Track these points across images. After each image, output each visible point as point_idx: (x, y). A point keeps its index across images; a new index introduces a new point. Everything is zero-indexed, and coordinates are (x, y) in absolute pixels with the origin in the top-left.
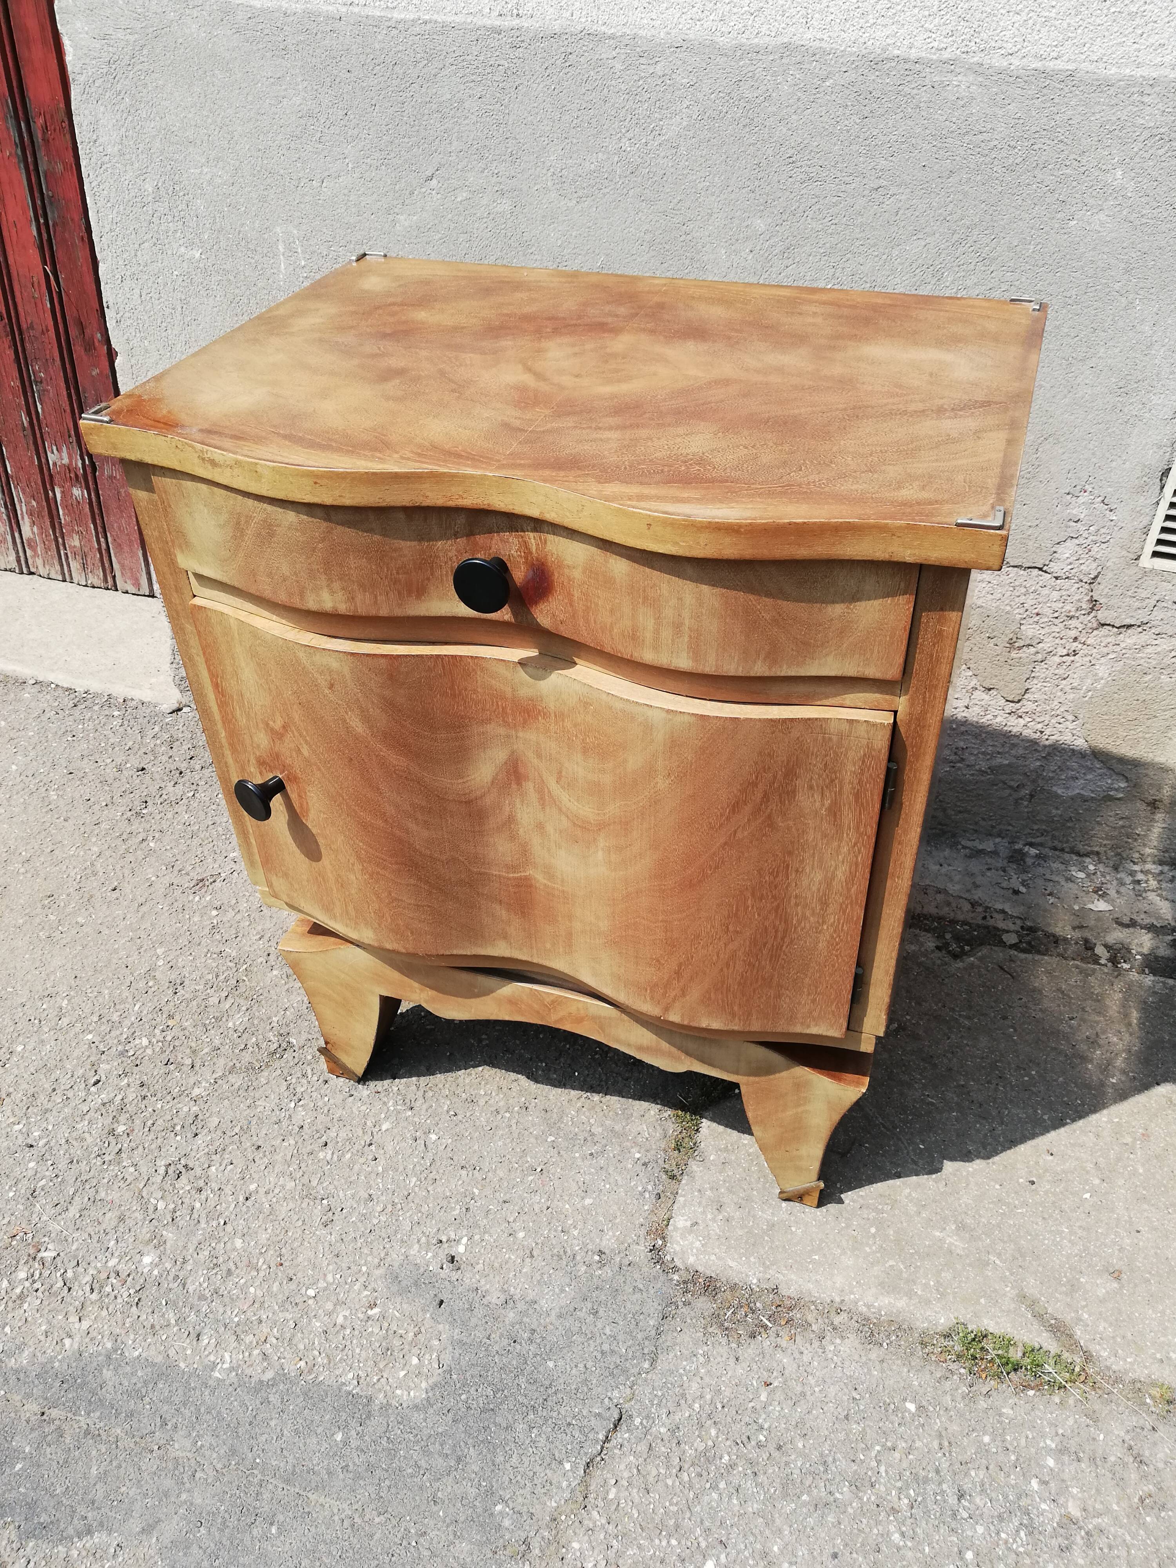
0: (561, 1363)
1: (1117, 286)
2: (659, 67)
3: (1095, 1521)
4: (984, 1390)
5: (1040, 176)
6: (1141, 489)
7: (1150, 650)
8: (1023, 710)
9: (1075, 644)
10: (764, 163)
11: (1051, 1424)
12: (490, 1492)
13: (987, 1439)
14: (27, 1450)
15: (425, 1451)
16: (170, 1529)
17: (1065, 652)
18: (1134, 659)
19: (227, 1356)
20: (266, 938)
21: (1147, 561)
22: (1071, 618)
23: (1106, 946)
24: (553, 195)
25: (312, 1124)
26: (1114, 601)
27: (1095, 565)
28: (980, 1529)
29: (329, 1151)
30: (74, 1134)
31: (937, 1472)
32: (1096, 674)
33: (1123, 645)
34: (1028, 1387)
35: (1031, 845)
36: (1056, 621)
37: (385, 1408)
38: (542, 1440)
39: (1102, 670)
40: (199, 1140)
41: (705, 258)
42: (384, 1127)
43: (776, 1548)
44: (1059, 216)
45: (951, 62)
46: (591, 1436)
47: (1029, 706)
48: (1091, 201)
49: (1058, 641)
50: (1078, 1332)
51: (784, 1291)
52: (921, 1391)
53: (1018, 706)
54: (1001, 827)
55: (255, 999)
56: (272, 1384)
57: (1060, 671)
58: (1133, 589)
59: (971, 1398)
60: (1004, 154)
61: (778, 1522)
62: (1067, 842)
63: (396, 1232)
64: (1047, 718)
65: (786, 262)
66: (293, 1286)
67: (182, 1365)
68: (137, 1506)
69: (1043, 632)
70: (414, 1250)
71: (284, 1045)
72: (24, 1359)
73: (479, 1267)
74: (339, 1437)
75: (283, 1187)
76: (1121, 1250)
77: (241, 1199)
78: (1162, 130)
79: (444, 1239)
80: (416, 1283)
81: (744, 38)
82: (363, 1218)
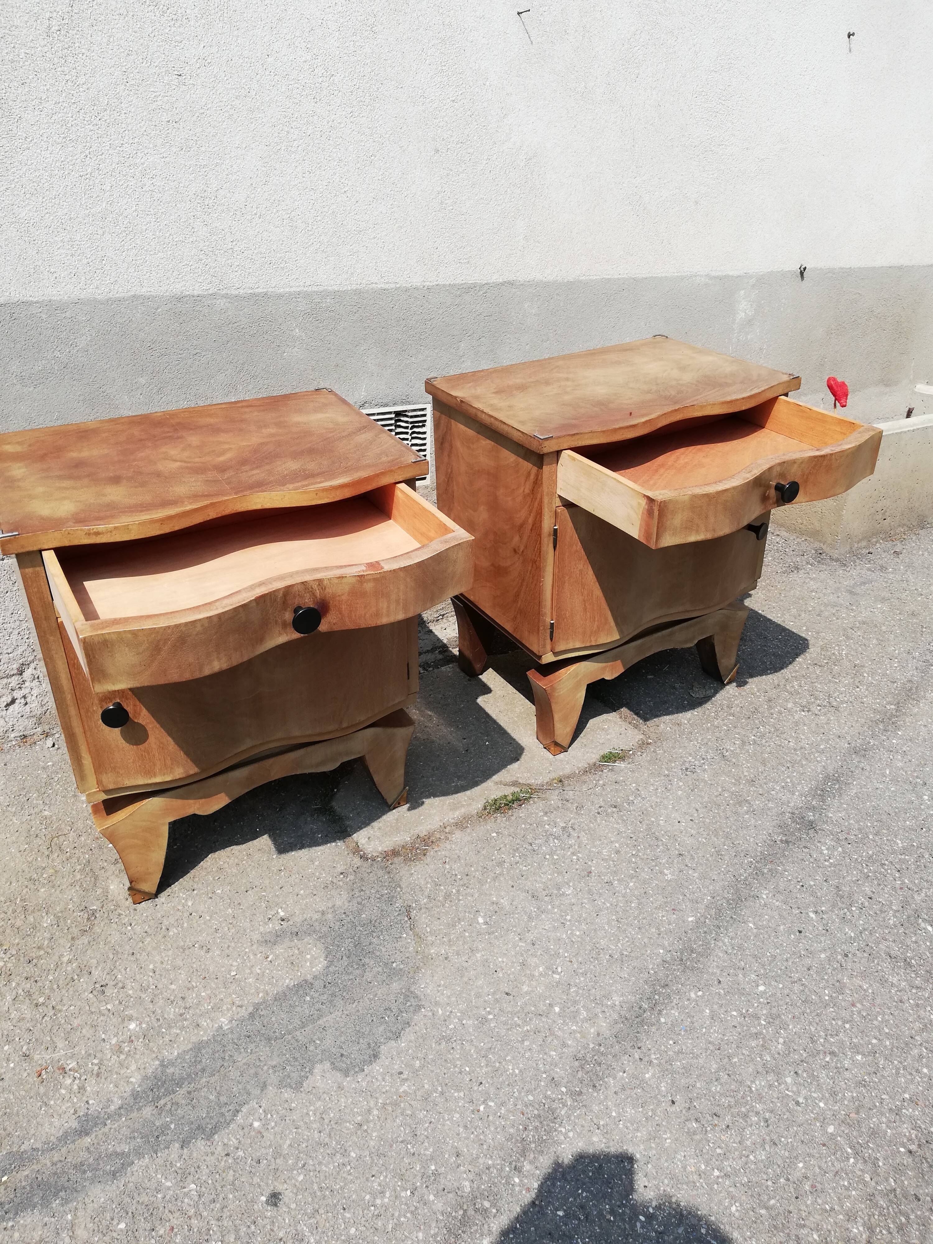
0: (366, 913)
2: (67, 314)
3: (570, 823)
4: (510, 814)
10: (137, 351)
11: (536, 809)
12: (386, 964)
13: (523, 826)
14: (168, 1119)
15: (348, 974)
16: (274, 1079)
19: (222, 1019)
24: (18, 387)
25: (150, 927)
28: (544, 849)
29: (173, 930)
30: (15, 1021)
31: (518, 844)
34: (521, 804)
37: (316, 978)
38: (387, 937)
40: (95, 973)
41: (117, 402)
42: (189, 904)
44: (279, 352)
45: (214, 294)
46: (402, 922)
48: (290, 344)
50: (520, 781)
51: (422, 835)
52: (493, 829)
55: (45, 907)
56: (256, 1009)
59: (509, 819)
60: (248, 330)
61: (488, 892)
63: (245, 930)
65: (161, 396)
66: (221, 979)
67: (205, 1038)
68: (249, 1087)
70: (262, 929)
71: (91, 912)
72: (118, 1102)
73: (297, 912)
74: (308, 998)
75: (168, 956)
77: (151, 974)
78: (308, 311)
79: (271, 916)
80: (277, 936)
81: (110, 295)
82: (222, 938)
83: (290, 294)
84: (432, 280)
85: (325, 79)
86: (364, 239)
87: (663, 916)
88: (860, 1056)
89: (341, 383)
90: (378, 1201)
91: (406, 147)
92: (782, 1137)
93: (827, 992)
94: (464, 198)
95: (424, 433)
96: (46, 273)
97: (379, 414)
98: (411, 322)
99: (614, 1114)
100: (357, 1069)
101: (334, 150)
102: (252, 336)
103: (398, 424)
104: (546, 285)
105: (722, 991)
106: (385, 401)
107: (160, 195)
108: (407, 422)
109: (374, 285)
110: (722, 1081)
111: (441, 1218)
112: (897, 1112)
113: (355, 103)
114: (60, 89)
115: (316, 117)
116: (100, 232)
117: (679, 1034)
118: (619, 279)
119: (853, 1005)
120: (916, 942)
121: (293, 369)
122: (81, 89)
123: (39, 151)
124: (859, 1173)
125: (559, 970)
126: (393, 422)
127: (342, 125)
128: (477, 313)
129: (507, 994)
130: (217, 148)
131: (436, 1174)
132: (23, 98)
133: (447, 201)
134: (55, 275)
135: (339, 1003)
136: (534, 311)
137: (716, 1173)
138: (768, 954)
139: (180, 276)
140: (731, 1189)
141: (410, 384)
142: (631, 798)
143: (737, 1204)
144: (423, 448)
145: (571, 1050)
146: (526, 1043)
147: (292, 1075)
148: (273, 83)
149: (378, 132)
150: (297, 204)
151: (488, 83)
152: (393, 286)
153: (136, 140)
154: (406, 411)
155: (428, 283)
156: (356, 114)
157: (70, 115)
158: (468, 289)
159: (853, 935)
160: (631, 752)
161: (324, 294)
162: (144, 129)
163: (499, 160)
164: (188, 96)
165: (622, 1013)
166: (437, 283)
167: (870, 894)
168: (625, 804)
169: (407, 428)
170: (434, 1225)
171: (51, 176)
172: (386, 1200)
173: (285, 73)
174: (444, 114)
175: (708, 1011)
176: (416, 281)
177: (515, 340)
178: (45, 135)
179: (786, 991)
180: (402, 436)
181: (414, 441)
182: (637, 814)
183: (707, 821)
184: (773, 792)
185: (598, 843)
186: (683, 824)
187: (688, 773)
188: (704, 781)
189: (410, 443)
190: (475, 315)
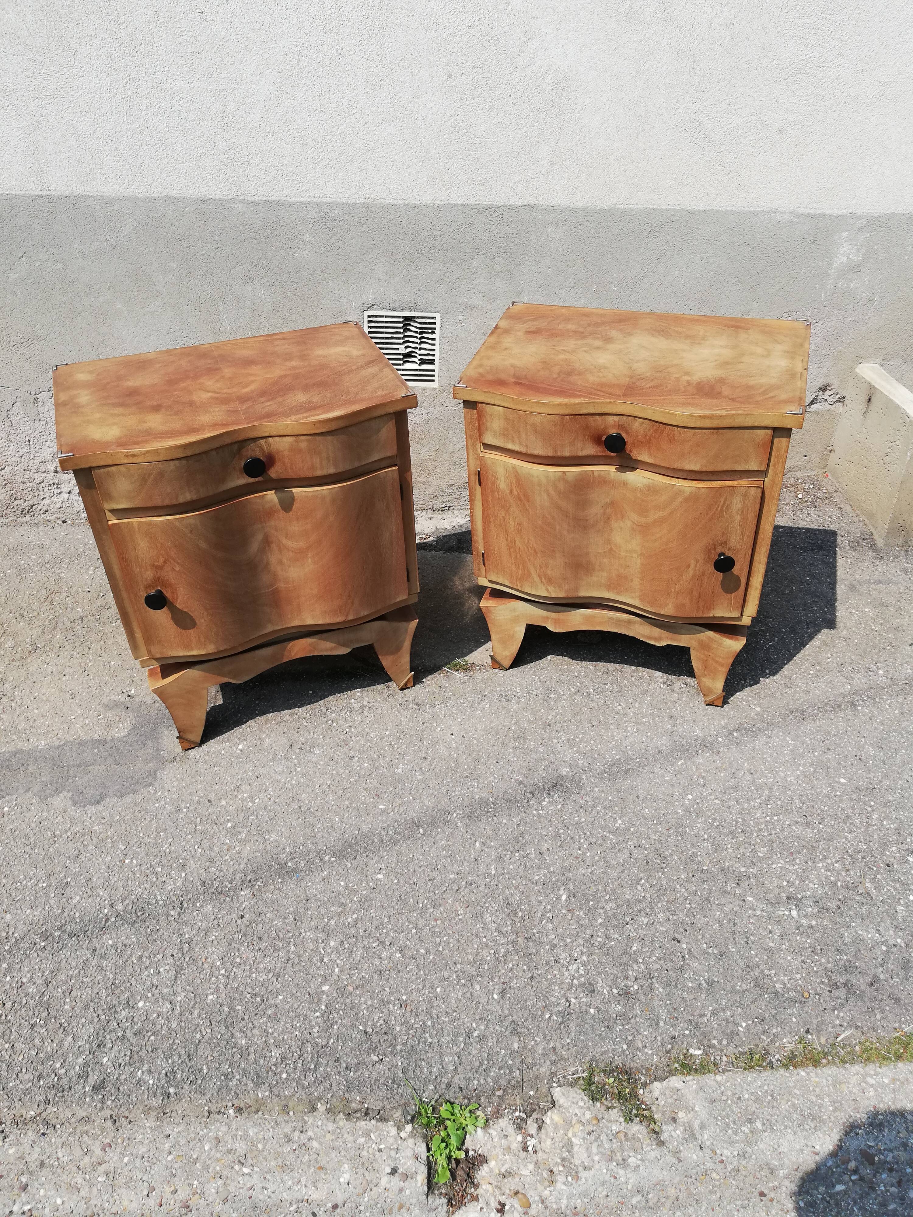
1: (320, 277)
2: (115, 207)
5: (279, 239)
10: (169, 241)
12: (158, 750)
15: (131, 746)
16: (36, 788)
19: (43, 742)
20: (13, 612)
24: (80, 260)
25: (57, 670)
28: (333, 715)
29: (67, 677)
37: (112, 740)
40: (6, 685)
41: (154, 280)
42: (89, 665)
44: (291, 253)
45: (234, 199)
48: (301, 247)
55: (14, 635)
56: (65, 744)
60: (263, 231)
63: (104, 694)
66: (64, 718)
67: (25, 749)
68: (20, 787)
70: (113, 697)
71: (35, 648)
74: (96, 751)
75: (50, 692)
77: (32, 699)
78: (318, 219)
80: (116, 705)
81: (148, 195)
82: (88, 693)
83: (301, 203)
84: (443, 198)
85: (334, 11)
86: (373, 158)
87: (364, 796)
88: (400, 955)
89: (350, 285)
90: (25, 882)
91: (416, 72)
92: (288, 974)
93: (426, 901)
94: (479, 121)
95: (434, 339)
96: (98, 174)
97: (387, 317)
98: (420, 237)
99: (198, 904)
100: (82, 805)
101: (343, 76)
102: (267, 237)
103: (408, 328)
104: (573, 211)
105: (350, 865)
106: (393, 306)
107: (186, 114)
108: (416, 327)
109: (382, 200)
110: (287, 921)
111: (47, 908)
112: (384, 1003)
113: (364, 32)
114: (106, 27)
115: (325, 46)
116: (139, 144)
117: (291, 878)
118: (667, 210)
119: (436, 920)
120: (540, 902)
121: (303, 268)
122: (122, 27)
123: (90, 78)
124: (314, 1023)
125: (256, 801)
126: (401, 325)
127: (351, 53)
128: (492, 233)
129: (209, 801)
130: (234, 75)
131: (67, 884)
132: (78, 36)
133: (460, 125)
134: (105, 176)
135: (110, 761)
136: (558, 236)
137: (223, 972)
138: (411, 856)
139: (204, 182)
140: (221, 986)
141: (419, 293)
142: (436, 703)
143: (215, 996)
144: (431, 353)
145: (212, 854)
146: (190, 837)
147: (48, 791)
148: (285, 16)
149: (387, 58)
150: (307, 123)
151: (510, 8)
152: (401, 202)
153: (166, 69)
154: (414, 317)
155: (438, 202)
156: (366, 42)
157: (113, 49)
158: (483, 210)
159: (493, 872)
160: (478, 668)
161: (333, 206)
162: (172, 60)
163: (520, 84)
164: (209, 30)
165: (269, 847)
166: (448, 202)
167: (544, 849)
168: (428, 706)
169: (416, 332)
170: (40, 910)
171: (100, 98)
172: (29, 884)
173: (296, 7)
174: (459, 40)
175: (325, 873)
176: (427, 199)
177: (536, 263)
178: (95, 65)
179: (394, 887)
180: (411, 339)
181: (423, 346)
182: (428, 716)
183: (475, 741)
184: (555, 741)
185: (376, 726)
186: (453, 737)
187: (503, 699)
188: (508, 711)
189: (419, 347)
190: (490, 235)
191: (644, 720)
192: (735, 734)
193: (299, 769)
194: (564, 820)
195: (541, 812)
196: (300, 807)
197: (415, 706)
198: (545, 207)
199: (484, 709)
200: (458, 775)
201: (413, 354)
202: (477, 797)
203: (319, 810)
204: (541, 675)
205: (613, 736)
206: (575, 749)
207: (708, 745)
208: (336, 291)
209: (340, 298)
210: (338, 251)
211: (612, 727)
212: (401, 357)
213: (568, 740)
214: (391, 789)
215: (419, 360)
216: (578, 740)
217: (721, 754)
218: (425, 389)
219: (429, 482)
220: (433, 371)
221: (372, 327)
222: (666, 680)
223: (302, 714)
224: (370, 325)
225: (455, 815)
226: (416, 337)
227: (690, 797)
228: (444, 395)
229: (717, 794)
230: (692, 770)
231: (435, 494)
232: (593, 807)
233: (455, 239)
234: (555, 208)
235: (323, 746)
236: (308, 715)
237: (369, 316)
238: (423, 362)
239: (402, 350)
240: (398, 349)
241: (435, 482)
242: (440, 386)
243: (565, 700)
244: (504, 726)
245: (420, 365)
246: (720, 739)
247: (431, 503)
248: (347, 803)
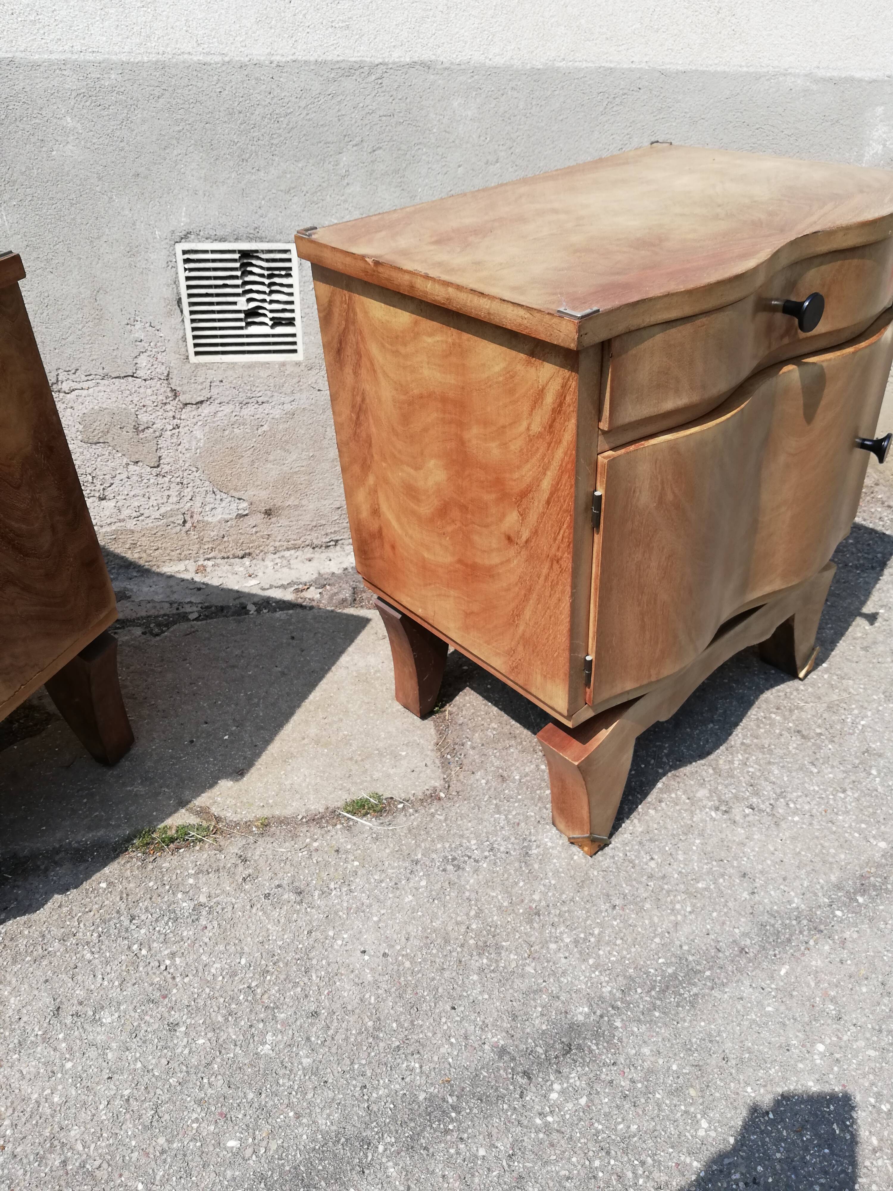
1: (98, 189)
3: (215, 900)
4: (151, 859)
6: (170, 314)
7: (220, 414)
8: (163, 471)
9: (176, 420)
11: (192, 862)
13: (151, 884)
17: (171, 427)
18: (214, 422)
21: (193, 359)
22: (165, 404)
23: (254, 604)
26: (185, 388)
27: (163, 367)
28: (143, 931)
31: (118, 912)
32: (196, 438)
33: (203, 415)
34: (178, 848)
35: (209, 559)
36: (158, 408)
39: (198, 433)
43: (6, 993)
44: (44, 149)
47: (166, 468)
48: (59, 138)
49: (164, 421)
50: (214, 809)
51: (20, 855)
52: (111, 875)
53: (159, 469)
54: (185, 553)
57: (174, 440)
58: (193, 378)
59: (143, 867)
61: (8, 979)
62: (229, 551)
64: (181, 473)
69: (152, 417)
76: (245, 758)
78: (83, 91)
83: (51, 63)
84: (284, 51)
87: (197, 1120)
89: (147, 201)
95: (291, 286)
97: (213, 252)
98: (253, 117)
103: (249, 269)
104: (492, 72)
106: (220, 233)
108: (261, 268)
109: (186, 56)
118: (631, 70)
121: (68, 175)
126: (237, 265)
128: (367, 110)
136: (470, 113)
141: (260, 212)
142: (332, 885)
144: (288, 307)
152: (218, 59)
154: (257, 251)
155: (278, 58)
158: (351, 70)
160: (401, 806)
161: (106, 67)
166: (294, 58)
168: (317, 893)
169: (262, 276)
176: (259, 53)
177: (438, 158)
180: (255, 287)
181: (275, 297)
182: (317, 916)
183: (407, 964)
184: (553, 946)
185: (222, 947)
186: (366, 957)
187: (450, 867)
188: (461, 890)
189: (268, 298)
190: (364, 113)
191: (700, 885)
192: (861, 900)
193: (69, 1065)
194: (597, 1133)
195: (550, 1119)
196: (64, 1163)
197: (293, 897)
198: (447, 65)
199: (417, 889)
200: (382, 1045)
201: (261, 311)
202: (422, 1096)
203: (105, 1165)
204: (509, 812)
205: (653, 925)
206: (591, 961)
207: (822, 927)
208: (127, 212)
209: (134, 224)
210: (122, 144)
211: (647, 906)
212: (242, 316)
213: (576, 942)
214: (251, 1096)
215: (271, 319)
216: (592, 940)
217: (849, 945)
218: (283, 364)
219: (302, 506)
220: (294, 335)
221: (191, 270)
222: (717, 803)
223: (84, 934)
224: (187, 266)
225: (381, 1148)
226: (263, 284)
227: (821, 1047)
228: (313, 372)
229: (868, 1035)
230: (809, 986)
231: (314, 524)
232: (648, 1092)
233: (309, 120)
234: (463, 67)
235: (119, 1004)
236: (95, 935)
237: (184, 252)
238: (277, 322)
239: (242, 304)
240: (235, 303)
241: (311, 506)
242: (307, 358)
243: (558, 858)
244: (458, 923)
245: (273, 327)
246: (839, 913)
247: (309, 537)
248: (162, 1140)
